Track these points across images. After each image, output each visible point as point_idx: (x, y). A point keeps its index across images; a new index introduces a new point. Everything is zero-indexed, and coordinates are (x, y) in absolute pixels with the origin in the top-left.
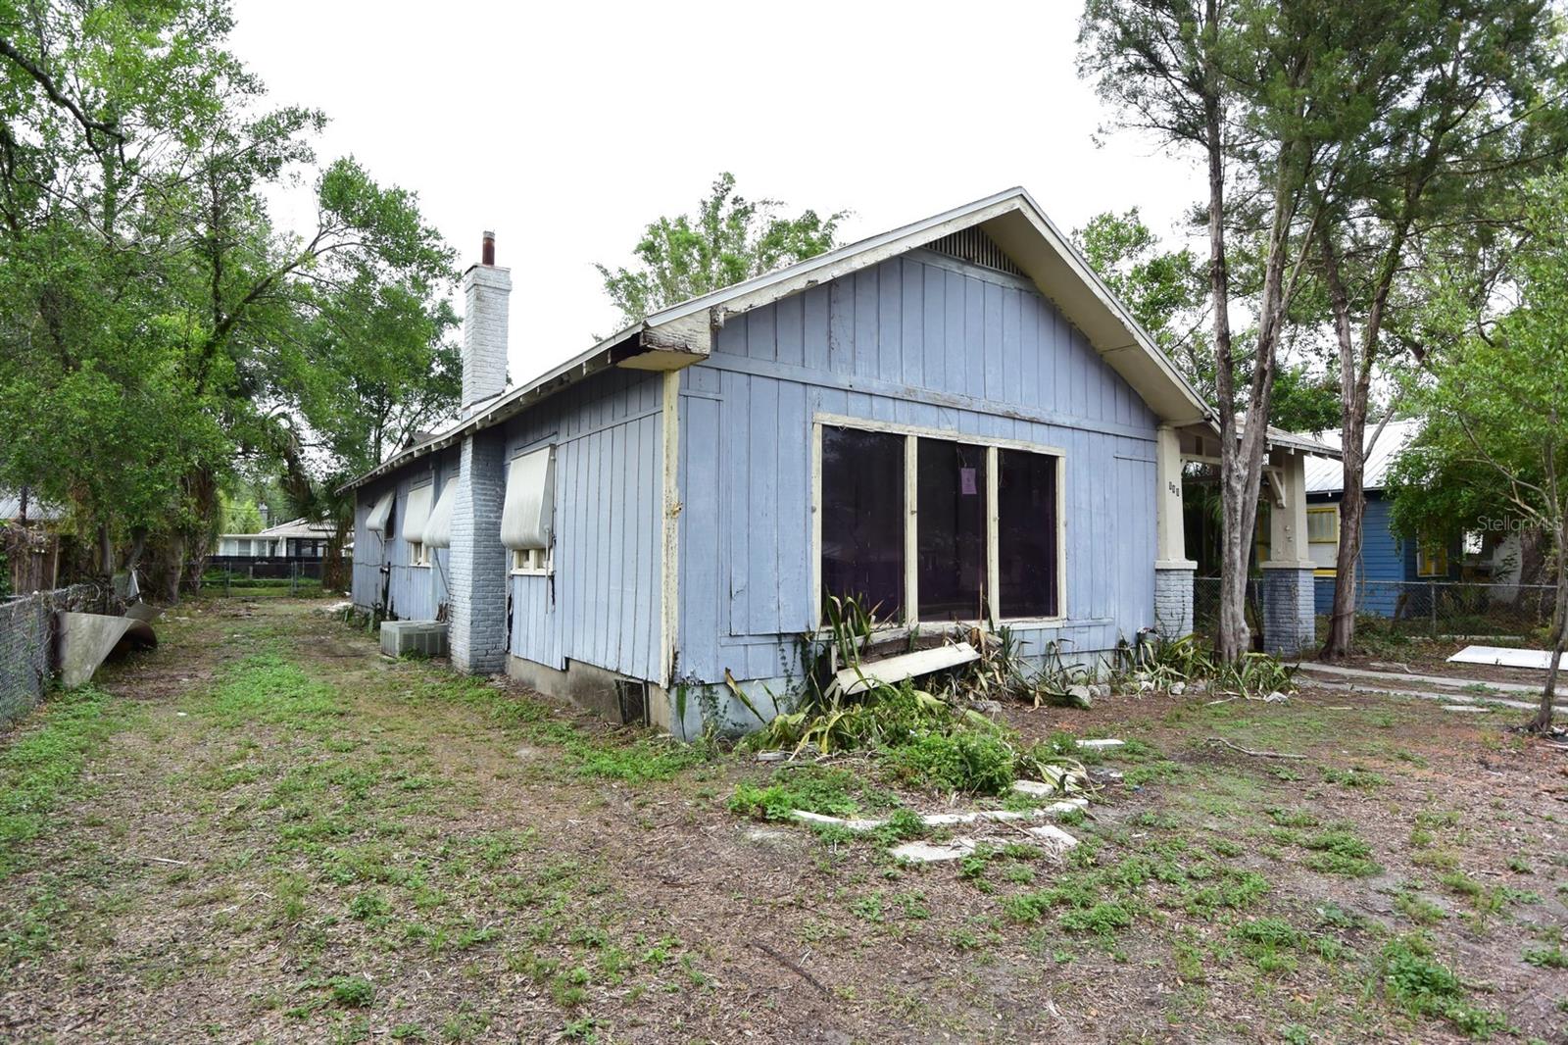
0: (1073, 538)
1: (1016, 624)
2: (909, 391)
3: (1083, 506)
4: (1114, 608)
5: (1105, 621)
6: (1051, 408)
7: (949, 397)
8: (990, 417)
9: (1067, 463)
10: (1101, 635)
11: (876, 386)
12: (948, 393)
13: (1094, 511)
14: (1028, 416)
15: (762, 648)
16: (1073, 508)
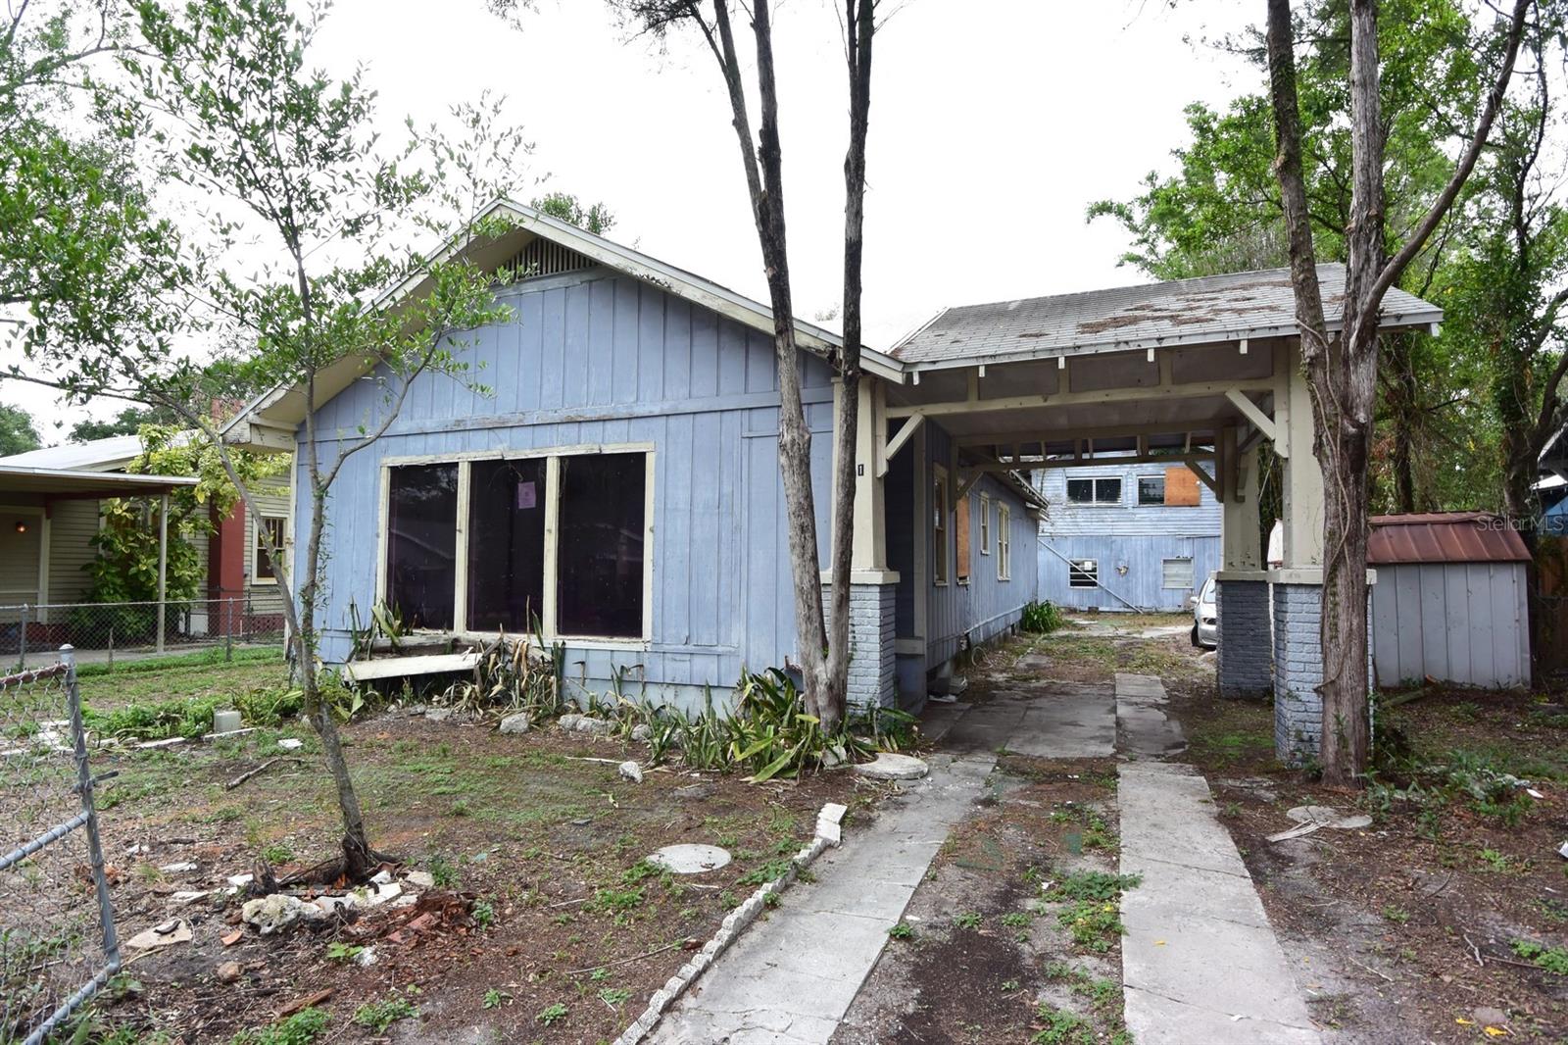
0: (663, 545)
1: (576, 643)
2: (458, 422)
3: (681, 506)
4: (737, 635)
5: (720, 649)
6: (633, 399)
7: (500, 418)
8: (549, 427)
9: (658, 458)
10: (714, 667)
11: (430, 425)
12: (499, 413)
13: (699, 509)
14: (594, 416)
15: (342, 641)
16: (664, 509)
